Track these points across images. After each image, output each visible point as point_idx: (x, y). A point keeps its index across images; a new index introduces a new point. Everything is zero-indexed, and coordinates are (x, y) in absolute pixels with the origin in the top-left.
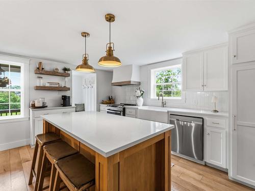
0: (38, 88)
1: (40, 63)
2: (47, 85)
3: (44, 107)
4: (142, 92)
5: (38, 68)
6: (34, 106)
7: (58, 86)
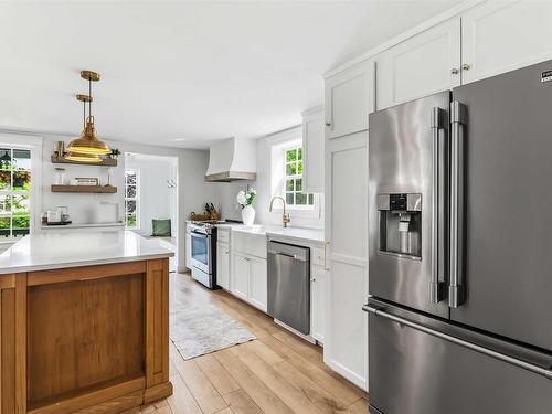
0: (56, 189)
1: (60, 143)
2: (75, 183)
3: (64, 223)
4: (249, 196)
5: (57, 153)
6: (45, 221)
7: (95, 184)
